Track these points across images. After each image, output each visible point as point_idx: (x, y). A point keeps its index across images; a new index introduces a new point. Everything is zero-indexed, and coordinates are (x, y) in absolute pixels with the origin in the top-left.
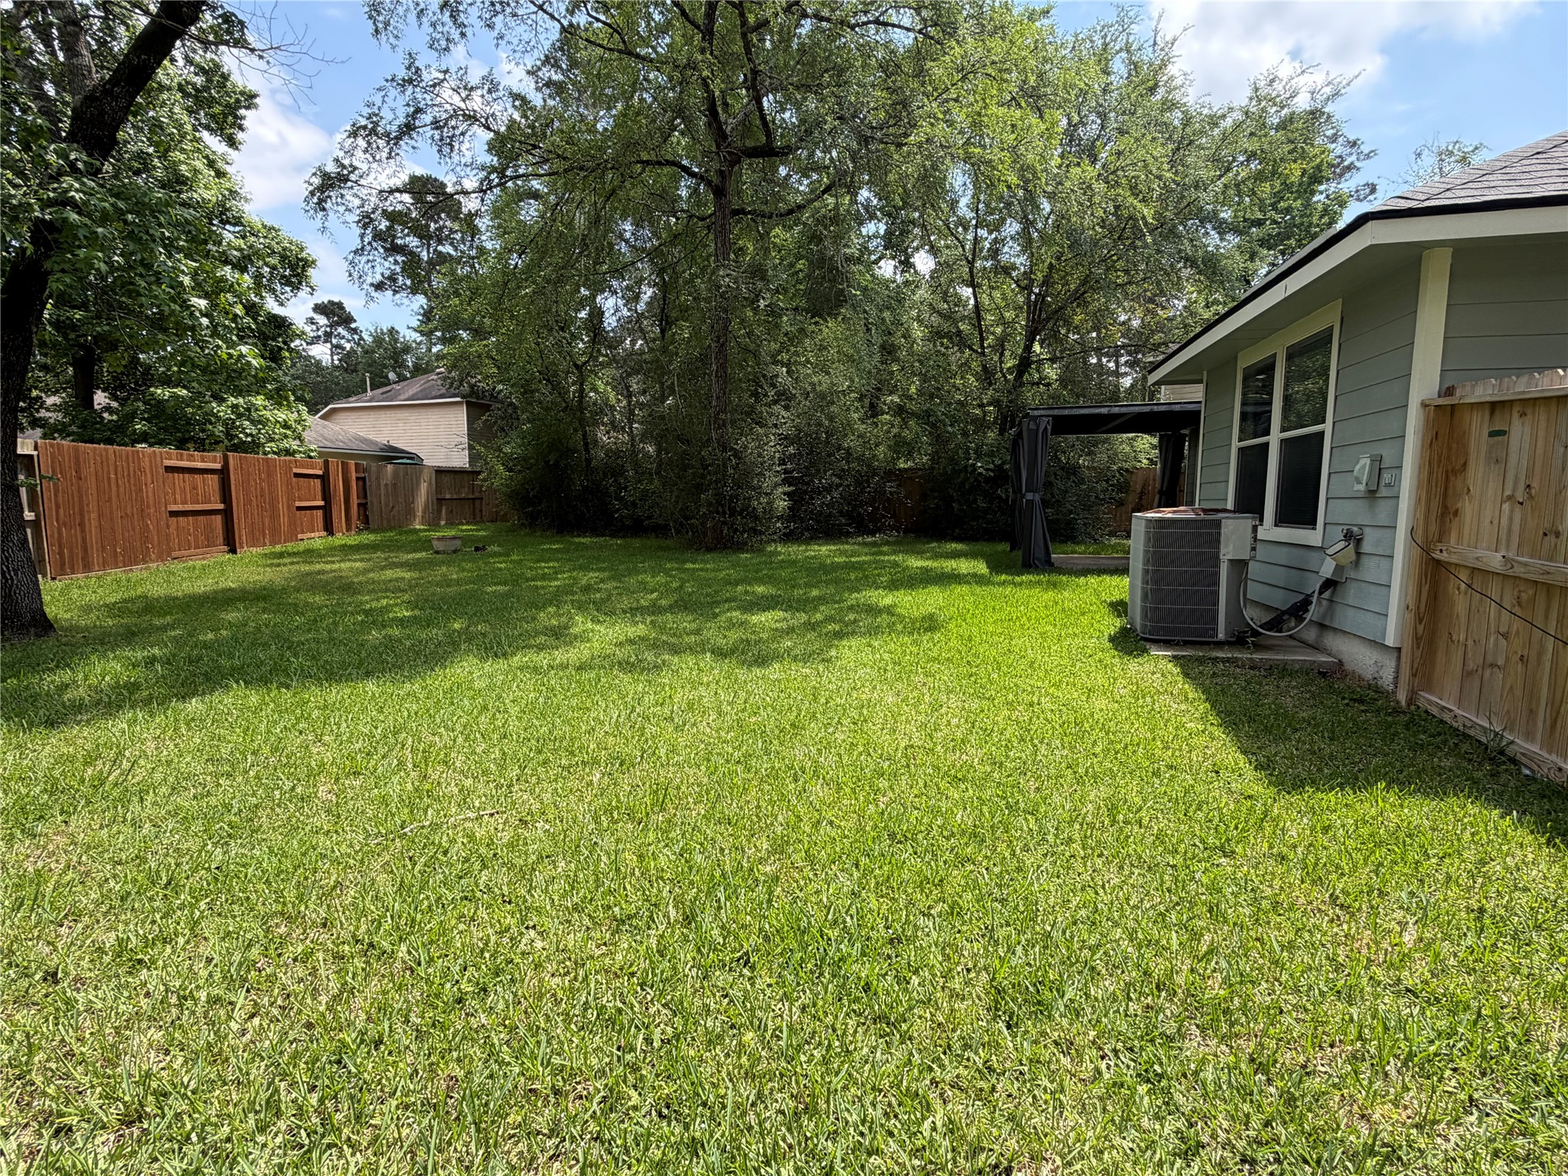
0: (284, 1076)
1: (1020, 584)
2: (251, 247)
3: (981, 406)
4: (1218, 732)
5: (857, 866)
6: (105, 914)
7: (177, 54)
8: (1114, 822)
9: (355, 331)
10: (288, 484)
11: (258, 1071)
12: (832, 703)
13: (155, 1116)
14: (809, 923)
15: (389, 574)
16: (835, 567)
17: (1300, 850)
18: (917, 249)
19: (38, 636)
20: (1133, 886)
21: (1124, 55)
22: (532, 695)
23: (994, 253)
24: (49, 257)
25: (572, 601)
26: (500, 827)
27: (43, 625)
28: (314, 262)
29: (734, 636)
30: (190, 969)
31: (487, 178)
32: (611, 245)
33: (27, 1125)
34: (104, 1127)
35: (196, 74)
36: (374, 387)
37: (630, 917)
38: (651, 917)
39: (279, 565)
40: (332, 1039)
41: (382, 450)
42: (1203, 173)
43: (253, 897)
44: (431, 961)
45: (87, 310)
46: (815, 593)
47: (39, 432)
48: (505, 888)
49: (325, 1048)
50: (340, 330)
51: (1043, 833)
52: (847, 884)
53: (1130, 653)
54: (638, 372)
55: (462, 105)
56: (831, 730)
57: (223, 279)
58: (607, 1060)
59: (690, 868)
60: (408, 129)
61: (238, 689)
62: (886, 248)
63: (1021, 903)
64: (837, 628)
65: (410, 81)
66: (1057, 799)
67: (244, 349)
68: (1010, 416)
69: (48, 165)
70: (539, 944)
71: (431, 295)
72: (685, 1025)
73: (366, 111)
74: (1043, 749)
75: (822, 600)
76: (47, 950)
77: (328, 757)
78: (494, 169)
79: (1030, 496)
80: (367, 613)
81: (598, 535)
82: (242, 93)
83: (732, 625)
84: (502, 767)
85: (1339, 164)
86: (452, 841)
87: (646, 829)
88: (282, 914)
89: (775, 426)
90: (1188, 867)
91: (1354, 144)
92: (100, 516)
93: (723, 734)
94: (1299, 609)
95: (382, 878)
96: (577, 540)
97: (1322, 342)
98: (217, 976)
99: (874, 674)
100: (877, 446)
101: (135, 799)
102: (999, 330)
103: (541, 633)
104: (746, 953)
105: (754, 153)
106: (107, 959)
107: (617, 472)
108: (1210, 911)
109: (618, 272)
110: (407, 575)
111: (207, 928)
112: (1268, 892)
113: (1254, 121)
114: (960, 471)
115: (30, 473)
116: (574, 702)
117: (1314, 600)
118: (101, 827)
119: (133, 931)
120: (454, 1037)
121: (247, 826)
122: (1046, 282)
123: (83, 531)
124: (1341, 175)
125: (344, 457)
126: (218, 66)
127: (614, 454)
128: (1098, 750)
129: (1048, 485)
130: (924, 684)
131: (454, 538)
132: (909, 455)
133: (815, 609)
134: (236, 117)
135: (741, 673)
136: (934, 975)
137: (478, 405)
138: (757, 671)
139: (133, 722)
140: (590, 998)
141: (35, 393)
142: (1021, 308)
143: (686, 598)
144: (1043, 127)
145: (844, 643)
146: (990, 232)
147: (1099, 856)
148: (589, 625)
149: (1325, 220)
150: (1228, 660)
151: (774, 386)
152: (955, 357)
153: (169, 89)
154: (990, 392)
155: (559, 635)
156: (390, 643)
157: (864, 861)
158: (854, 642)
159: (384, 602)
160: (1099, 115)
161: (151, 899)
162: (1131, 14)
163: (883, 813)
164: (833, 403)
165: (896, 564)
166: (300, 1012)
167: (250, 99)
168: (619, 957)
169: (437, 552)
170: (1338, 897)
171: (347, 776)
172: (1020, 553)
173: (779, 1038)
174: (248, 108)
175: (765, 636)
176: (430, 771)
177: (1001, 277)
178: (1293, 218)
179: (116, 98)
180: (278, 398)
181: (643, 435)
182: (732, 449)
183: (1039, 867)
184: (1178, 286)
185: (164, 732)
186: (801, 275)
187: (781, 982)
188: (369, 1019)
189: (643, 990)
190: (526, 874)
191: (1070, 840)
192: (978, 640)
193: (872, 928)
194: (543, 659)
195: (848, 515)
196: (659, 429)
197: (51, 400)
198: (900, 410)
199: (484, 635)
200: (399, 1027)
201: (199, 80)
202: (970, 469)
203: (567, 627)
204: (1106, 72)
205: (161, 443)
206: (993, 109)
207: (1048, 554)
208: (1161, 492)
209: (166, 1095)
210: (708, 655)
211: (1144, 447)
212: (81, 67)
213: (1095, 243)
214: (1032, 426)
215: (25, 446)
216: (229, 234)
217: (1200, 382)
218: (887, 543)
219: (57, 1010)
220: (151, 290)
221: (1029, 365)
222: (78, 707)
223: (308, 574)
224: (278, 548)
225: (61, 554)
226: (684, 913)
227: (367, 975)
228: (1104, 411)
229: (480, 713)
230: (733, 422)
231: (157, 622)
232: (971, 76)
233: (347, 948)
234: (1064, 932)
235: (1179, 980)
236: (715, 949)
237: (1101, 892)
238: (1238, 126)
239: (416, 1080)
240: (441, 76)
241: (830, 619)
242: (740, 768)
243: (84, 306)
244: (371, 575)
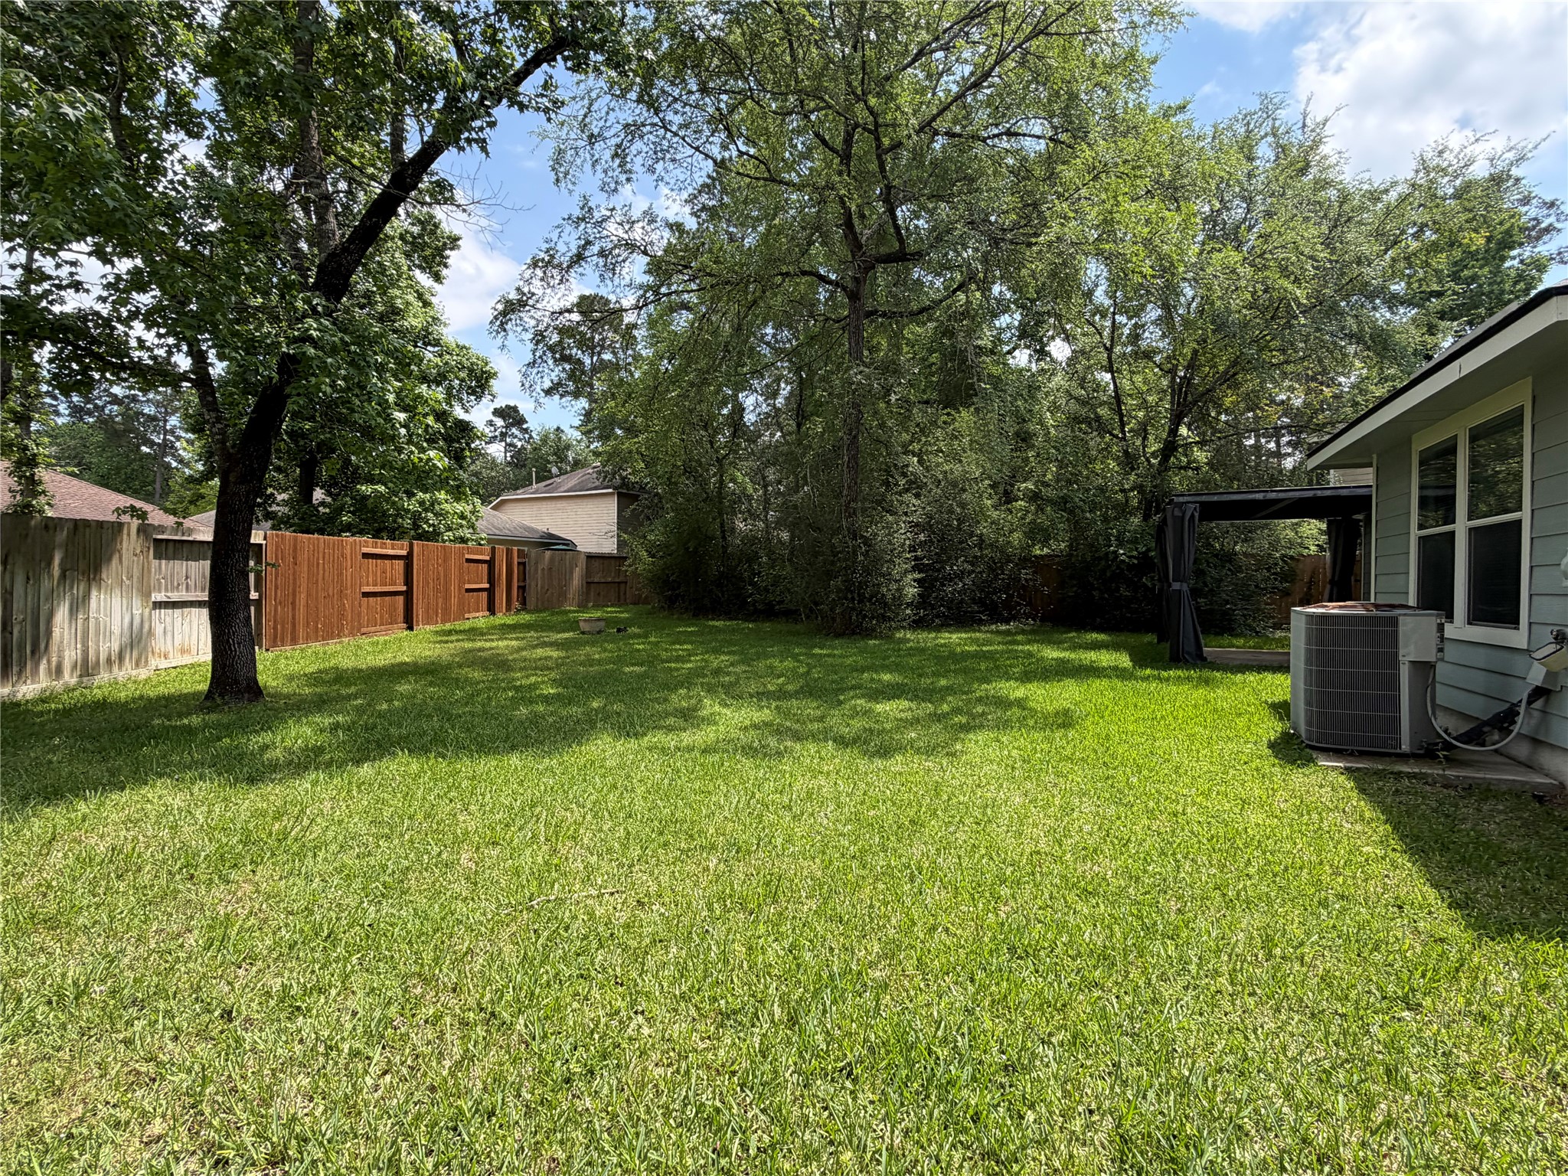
0: (407, 1136)
1: (1168, 680)
2: (447, 363)
3: (1123, 491)
4: (1402, 860)
5: (972, 980)
6: (276, 960)
7: (401, 210)
8: (1269, 956)
9: (526, 431)
10: (461, 568)
11: (385, 1127)
12: (955, 800)
13: (296, 1160)
14: (917, 1037)
15: (540, 652)
16: (966, 656)
17: (1507, 1011)
18: (1053, 338)
19: (250, 701)
20: (1292, 1035)
21: (1270, 139)
22: (658, 776)
23: (1135, 338)
24: (289, 383)
25: (702, 684)
26: (619, 907)
27: (255, 691)
28: (495, 374)
29: (857, 724)
30: (338, 1020)
31: (643, 296)
32: (752, 349)
33: (194, 1152)
34: (253, 1164)
35: (413, 224)
36: (539, 480)
37: (735, 1012)
38: (756, 1014)
39: (447, 642)
40: (451, 1105)
41: (542, 537)
42: (1365, 249)
43: (397, 956)
44: (544, 1038)
45: (315, 421)
46: (943, 682)
47: (269, 523)
48: (618, 969)
49: (444, 1113)
50: (514, 430)
51: (1185, 962)
52: (958, 997)
53: (1293, 762)
54: (774, 464)
55: (626, 236)
56: (952, 829)
57: (420, 396)
58: (702, 1162)
59: (798, 966)
60: (579, 258)
61: (403, 756)
62: (1020, 338)
63: (1156, 1040)
64: (964, 720)
65: (583, 219)
66: (1202, 923)
67: (432, 453)
68: (1154, 502)
69: (296, 310)
70: (646, 1031)
71: (591, 398)
72: (783, 1133)
73: (545, 246)
74: (1187, 866)
75: (949, 690)
76: (227, 989)
77: (472, 826)
78: (649, 288)
79: (1176, 586)
80: (517, 689)
81: (731, 619)
82: (449, 238)
83: (855, 713)
84: (625, 846)
85: (1534, 227)
86: (575, 917)
87: (756, 921)
88: (420, 975)
89: (906, 514)
90: (1361, 1018)
91: (1552, 205)
92: (309, 595)
93: (840, 826)
94: (1505, 720)
95: (508, 949)
96: (711, 623)
97: (1513, 421)
98: (360, 1029)
99: (1002, 771)
100: (1011, 532)
101: (310, 854)
102: (1141, 414)
103: (671, 714)
104: (850, 1064)
105: (888, 259)
106: (272, 1003)
107: (753, 558)
108: (1388, 1072)
109: (758, 373)
110: (555, 654)
111: (357, 981)
112: (1464, 1058)
113: (1424, 193)
114: (1100, 559)
115: (259, 562)
116: (697, 785)
117: (1522, 710)
118: (281, 879)
119: (295, 978)
120: (560, 1116)
121: (396, 889)
122: (1191, 366)
123: (294, 609)
124: (1538, 238)
125: (509, 543)
126: (432, 217)
127: (750, 540)
128: (1252, 870)
129: (1200, 573)
130: (1056, 785)
131: (599, 620)
132: (1045, 543)
133: (943, 699)
134: (442, 257)
135: (862, 764)
136: (1051, 1113)
137: (627, 495)
138: (879, 763)
139: (315, 783)
140: (691, 1094)
141: (270, 490)
142: (1164, 391)
143: (812, 684)
144: (1178, 219)
145: (971, 736)
146: (1130, 318)
147: (1250, 995)
148: (717, 708)
149: (1521, 286)
150: (1414, 776)
151: (904, 475)
152: (1094, 441)
153: (392, 238)
154: (1132, 477)
155: (689, 717)
156: (535, 720)
157: (980, 975)
158: (981, 736)
159: (533, 679)
160: (1244, 199)
161: (313, 950)
162: (1275, 100)
163: (1003, 924)
164: (964, 490)
165: (1030, 655)
166: (425, 1074)
167: (454, 241)
168: (722, 1053)
169: (583, 633)
170: (1558, 1074)
171: (487, 847)
172: (1168, 645)
173: (879, 1163)
174: (452, 249)
175: (888, 726)
176: (560, 845)
177: (1142, 363)
178: (1480, 286)
179: (351, 253)
180: (458, 494)
181: (777, 523)
182: (862, 537)
183: (1178, 1001)
184: (1343, 361)
185: (339, 794)
186: (934, 369)
187: (884, 1100)
188: (485, 1089)
189: (742, 1091)
190: (638, 957)
191: (1217, 973)
192: (1117, 739)
193: (985, 1052)
194: (670, 741)
195: (981, 602)
196: (792, 517)
197: (280, 497)
198: (1034, 497)
199: (618, 714)
200: (511, 1100)
201: (416, 230)
202: (1111, 557)
203: (695, 710)
204: (1250, 159)
205: (362, 532)
206: (1127, 205)
207: (1199, 647)
208: (1332, 582)
209: (306, 1140)
210: (830, 743)
211: (1312, 531)
212: (327, 232)
213: (1245, 325)
214: (1177, 513)
215: (257, 537)
216: (429, 354)
217: (1370, 465)
218: (1023, 632)
219: (229, 1046)
220: (363, 408)
221: (1175, 449)
222: (274, 767)
223: (470, 651)
224: (448, 626)
225: (275, 628)
226: (789, 1013)
227: (487, 1045)
228: (1259, 496)
229: (609, 791)
230: (864, 510)
231: (344, 691)
232: (1103, 176)
233: (472, 1014)
234: (1205, 1080)
235: (1346, 1154)
236: (818, 1056)
237: (1252, 1037)
238: (1403, 199)
239: (522, 1157)
240: (608, 213)
241: (957, 711)
242: (854, 864)
243: (312, 419)
244: (524, 653)
